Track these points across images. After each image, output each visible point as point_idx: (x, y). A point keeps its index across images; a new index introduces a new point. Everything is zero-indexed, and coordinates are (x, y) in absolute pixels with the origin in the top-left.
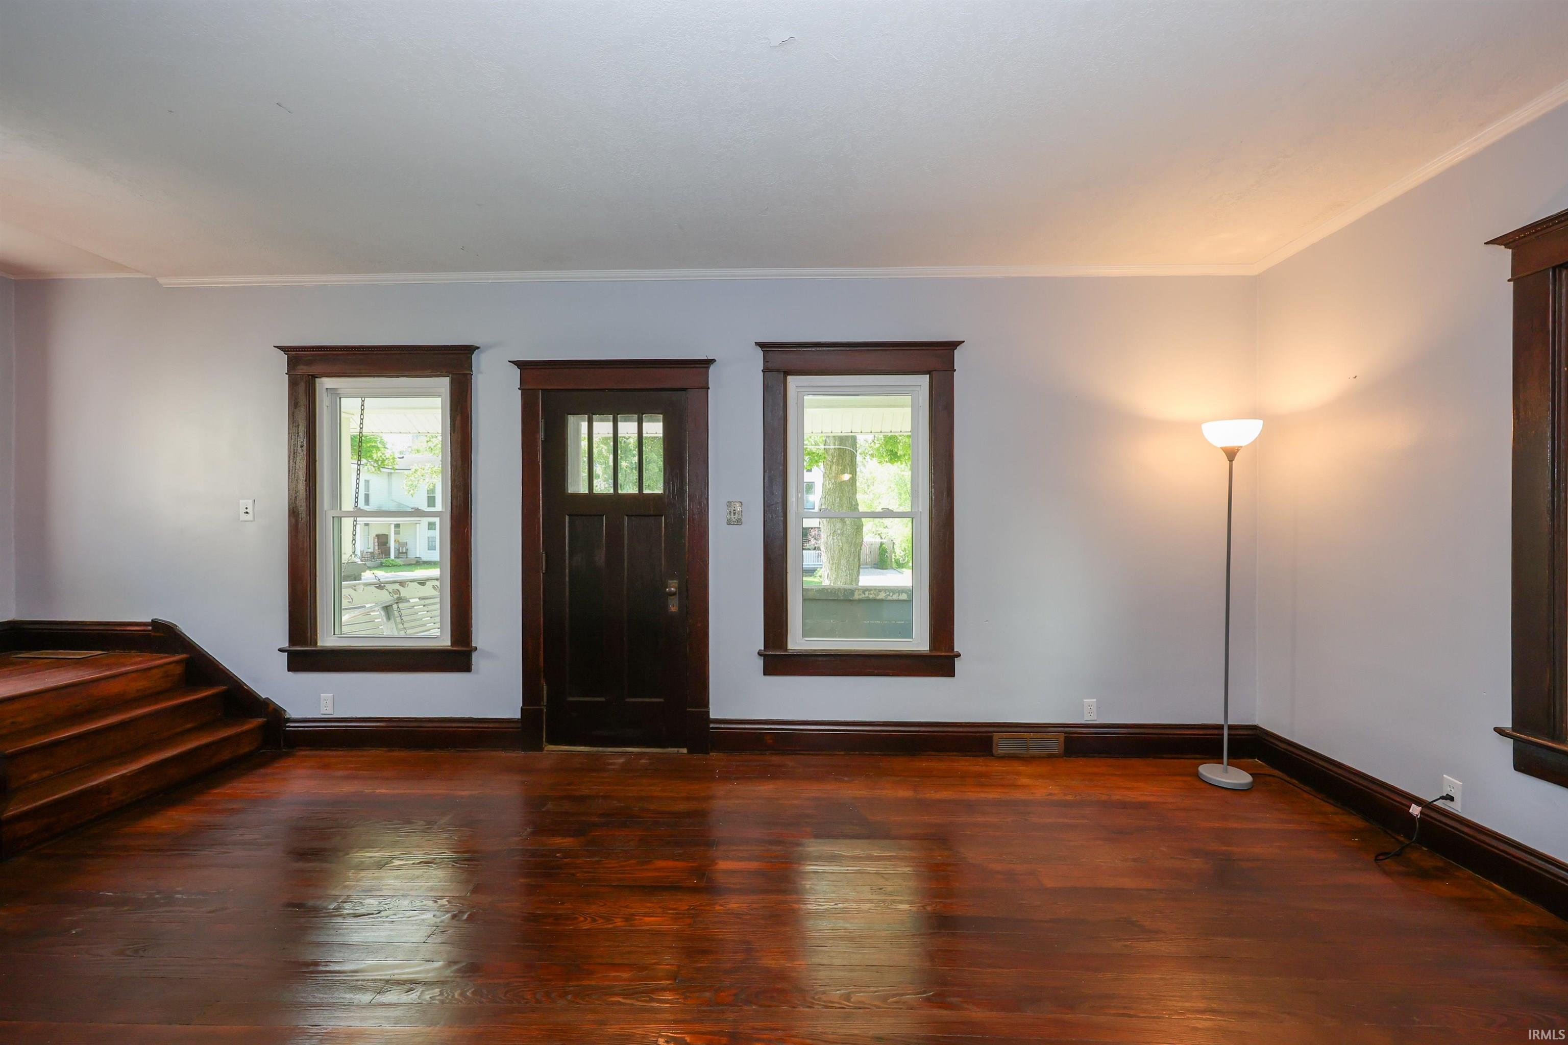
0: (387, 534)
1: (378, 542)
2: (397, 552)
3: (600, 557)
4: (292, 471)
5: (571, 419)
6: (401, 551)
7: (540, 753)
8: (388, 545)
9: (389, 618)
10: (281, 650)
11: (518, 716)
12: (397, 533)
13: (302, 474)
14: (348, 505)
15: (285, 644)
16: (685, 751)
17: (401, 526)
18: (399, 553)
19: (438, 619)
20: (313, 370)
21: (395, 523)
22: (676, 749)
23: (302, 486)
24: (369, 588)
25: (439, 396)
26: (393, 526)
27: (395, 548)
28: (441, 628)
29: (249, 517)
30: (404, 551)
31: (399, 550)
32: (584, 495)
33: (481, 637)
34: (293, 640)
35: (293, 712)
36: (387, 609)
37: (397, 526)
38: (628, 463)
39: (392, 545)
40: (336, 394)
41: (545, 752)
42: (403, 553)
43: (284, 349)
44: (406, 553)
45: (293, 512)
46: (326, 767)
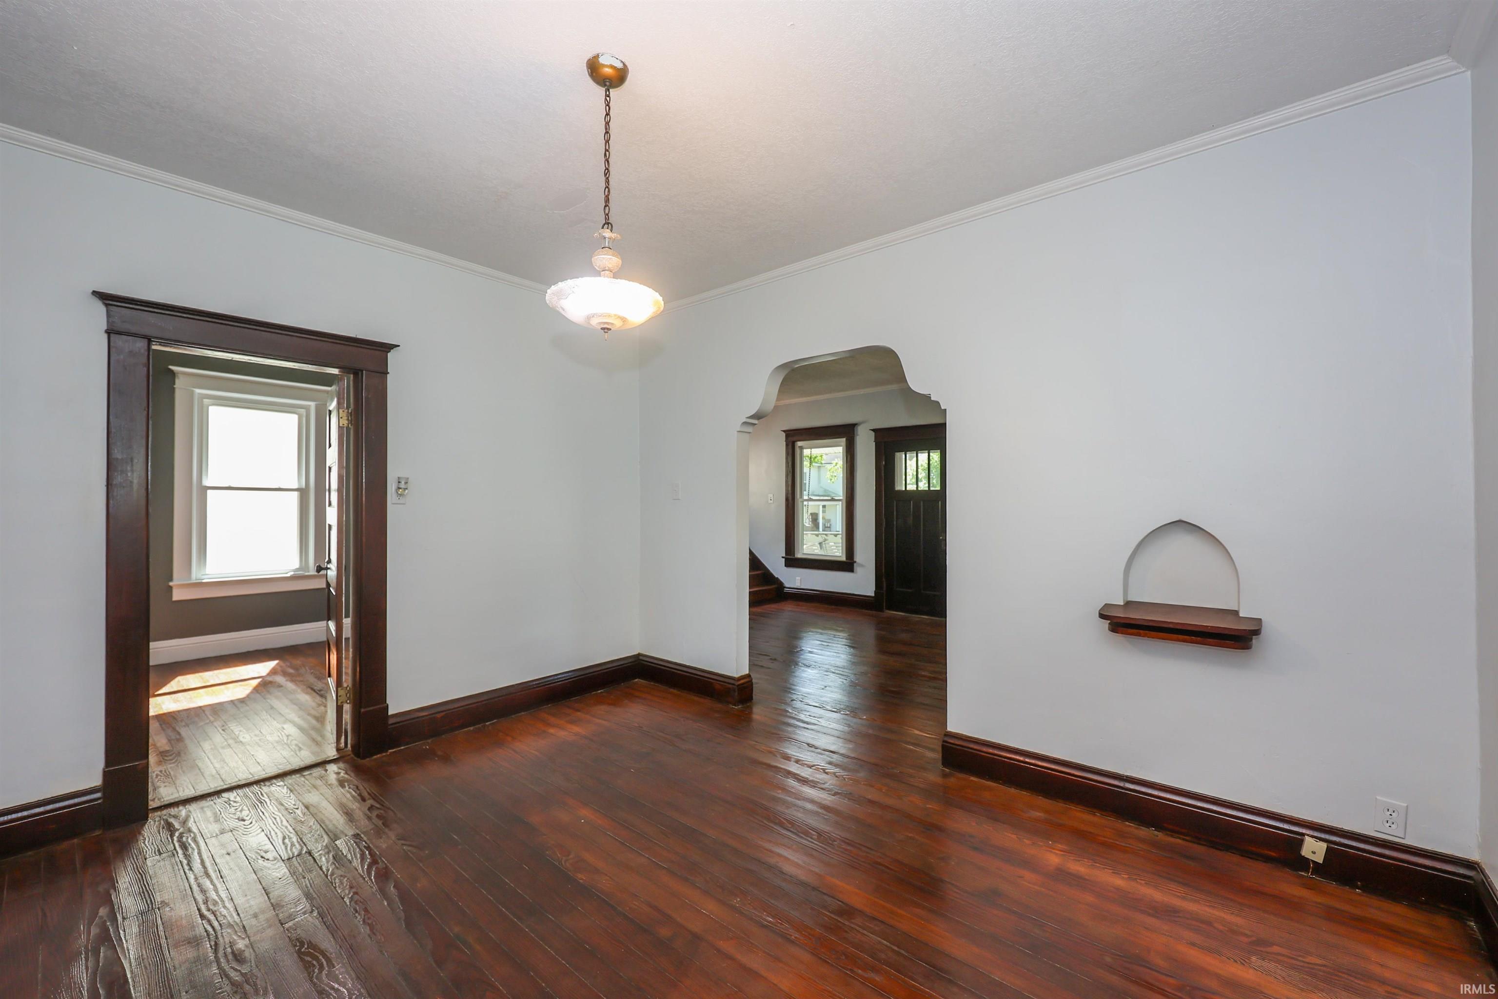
0: (817, 512)
1: (812, 518)
2: (824, 526)
3: (910, 521)
4: (787, 482)
5: (898, 454)
6: (826, 526)
7: (882, 613)
8: (818, 521)
9: (821, 548)
10: (783, 557)
11: (873, 595)
12: (824, 512)
13: (790, 483)
14: (806, 497)
15: (784, 555)
17: (827, 506)
18: (825, 527)
19: (841, 551)
20: (794, 439)
21: (823, 504)
23: (790, 489)
24: (812, 536)
25: (841, 446)
26: (821, 507)
27: (823, 523)
28: (842, 553)
29: (772, 501)
30: (829, 526)
31: (825, 525)
32: (903, 491)
33: (859, 557)
34: (786, 554)
35: (787, 584)
36: (820, 544)
37: (824, 507)
38: (922, 475)
39: (821, 521)
40: (801, 448)
41: (884, 613)
42: (827, 527)
43: (784, 431)
44: (830, 527)
45: (787, 499)
46: (798, 605)
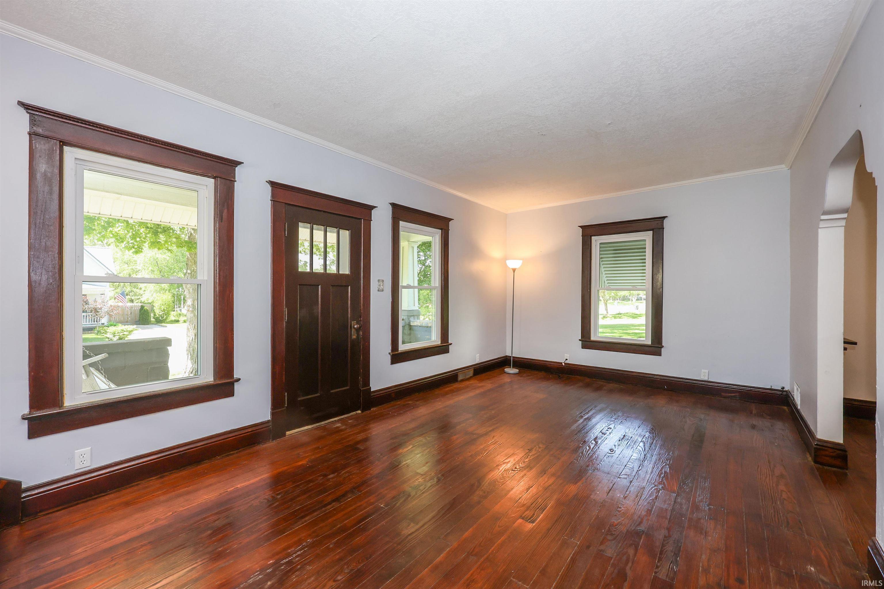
3: (317, 310)
5: (301, 225)
7: (284, 438)
11: (269, 418)
16: (359, 412)
22: (355, 412)
32: (308, 273)
38: (332, 256)
41: (286, 436)
